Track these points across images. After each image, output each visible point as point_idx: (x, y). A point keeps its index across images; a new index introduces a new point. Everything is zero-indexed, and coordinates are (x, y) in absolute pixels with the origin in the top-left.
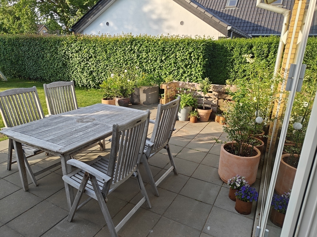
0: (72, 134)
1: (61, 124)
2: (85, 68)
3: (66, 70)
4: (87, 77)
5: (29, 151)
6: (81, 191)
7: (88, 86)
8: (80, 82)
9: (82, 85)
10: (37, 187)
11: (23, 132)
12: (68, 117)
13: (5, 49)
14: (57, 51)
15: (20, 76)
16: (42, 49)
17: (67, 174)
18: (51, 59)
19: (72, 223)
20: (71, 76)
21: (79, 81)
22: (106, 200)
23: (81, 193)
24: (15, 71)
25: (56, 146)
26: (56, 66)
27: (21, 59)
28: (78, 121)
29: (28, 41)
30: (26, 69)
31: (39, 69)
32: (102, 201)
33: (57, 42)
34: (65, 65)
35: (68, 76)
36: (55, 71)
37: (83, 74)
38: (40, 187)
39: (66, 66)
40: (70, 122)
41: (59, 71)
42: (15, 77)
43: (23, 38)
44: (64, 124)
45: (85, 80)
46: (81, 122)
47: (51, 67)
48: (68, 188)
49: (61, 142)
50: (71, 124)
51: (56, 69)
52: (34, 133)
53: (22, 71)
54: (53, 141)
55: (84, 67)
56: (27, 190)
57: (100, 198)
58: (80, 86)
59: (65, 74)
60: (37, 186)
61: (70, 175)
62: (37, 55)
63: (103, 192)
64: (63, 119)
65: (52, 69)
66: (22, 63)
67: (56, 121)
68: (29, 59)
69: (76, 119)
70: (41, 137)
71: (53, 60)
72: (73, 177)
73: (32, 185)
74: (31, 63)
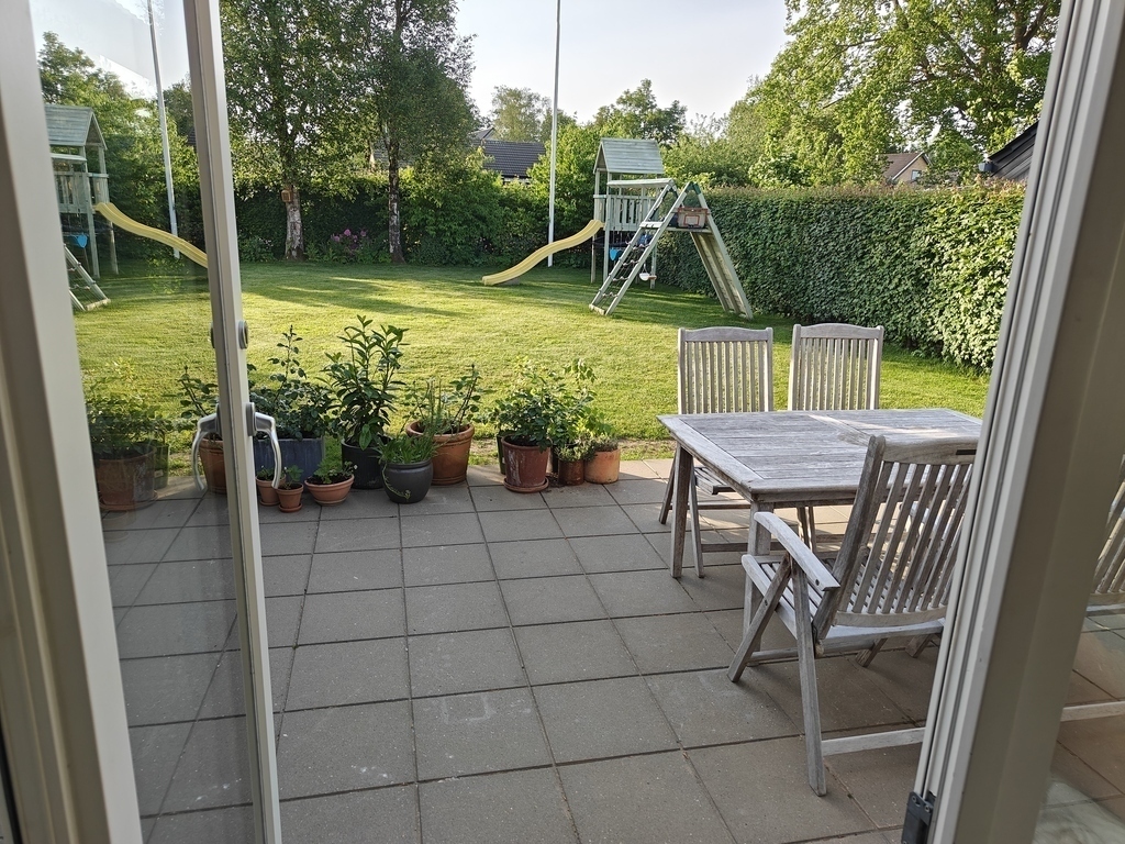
0: (804, 459)
1: (792, 434)
2: (989, 298)
3: (922, 303)
4: (986, 332)
5: (705, 484)
6: (769, 603)
7: (984, 364)
8: (959, 347)
9: (963, 359)
10: (701, 580)
11: (700, 429)
12: (823, 424)
13: (771, 229)
14: (909, 237)
15: (787, 309)
16: (865, 233)
17: (757, 553)
18: (884, 264)
19: (734, 685)
20: (933, 324)
21: (955, 345)
22: (818, 647)
23: (767, 607)
24: (780, 294)
25: (747, 473)
26: (891, 287)
27: (804, 259)
28: (842, 438)
29: (833, 208)
30: (809, 291)
31: (842, 293)
32: (806, 645)
33: (917, 210)
34: (921, 284)
35: (923, 322)
36: (885, 302)
37: (976, 322)
38: (706, 582)
39: (925, 288)
40: (819, 434)
41: (899, 305)
42: (775, 310)
43: (824, 200)
44: (802, 435)
45: (977, 342)
46: (849, 441)
47: (879, 287)
48: (750, 594)
49: (765, 468)
50: (818, 439)
51: (891, 297)
52: (720, 435)
53: (797, 294)
54: (748, 461)
55: (985, 296)
56: (678, 577)
57: (803, 636)
58: (959, 360)
59: (915, 314)
60: (701, 577)
61: (762, 559)
62: (848, 248)
63: (815, 623)
64: (807, 423)
65: (879, 293)
66: (803, 272)
67: (788, 423)
68: (823, 260)
69: (841, 430)
70: (727, 447)
71: (889, 267)
72: (766, 567)
73: (691, 572)
74: (823, 273)
